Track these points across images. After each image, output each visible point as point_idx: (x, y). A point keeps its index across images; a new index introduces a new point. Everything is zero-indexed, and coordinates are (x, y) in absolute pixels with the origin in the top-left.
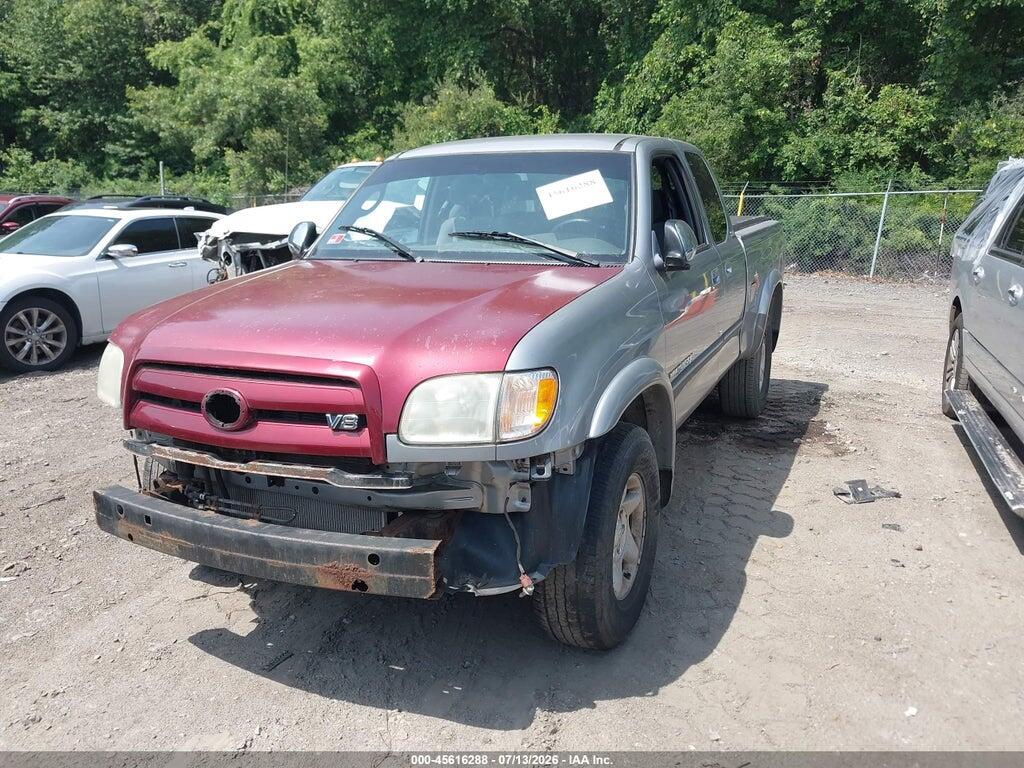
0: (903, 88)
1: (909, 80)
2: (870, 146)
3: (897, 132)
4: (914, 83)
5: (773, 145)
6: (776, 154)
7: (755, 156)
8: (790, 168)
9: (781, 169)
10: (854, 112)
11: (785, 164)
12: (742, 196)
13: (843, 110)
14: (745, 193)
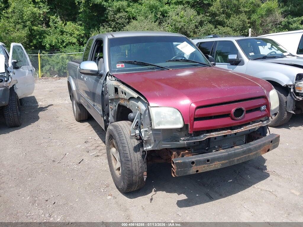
0: (73, 23)
1: (74, 20)
2: (69, 39)
3: (75, 35)
4: (76, 22)
5: (40, 38)
6: (42, 42)
7: (35, 42)
8: (48, 46)
9: (45, 46)
10: (62, 29)
11: (46, 44)
12: (39, 55)
13: (58, 28)
14: (40, 54)
